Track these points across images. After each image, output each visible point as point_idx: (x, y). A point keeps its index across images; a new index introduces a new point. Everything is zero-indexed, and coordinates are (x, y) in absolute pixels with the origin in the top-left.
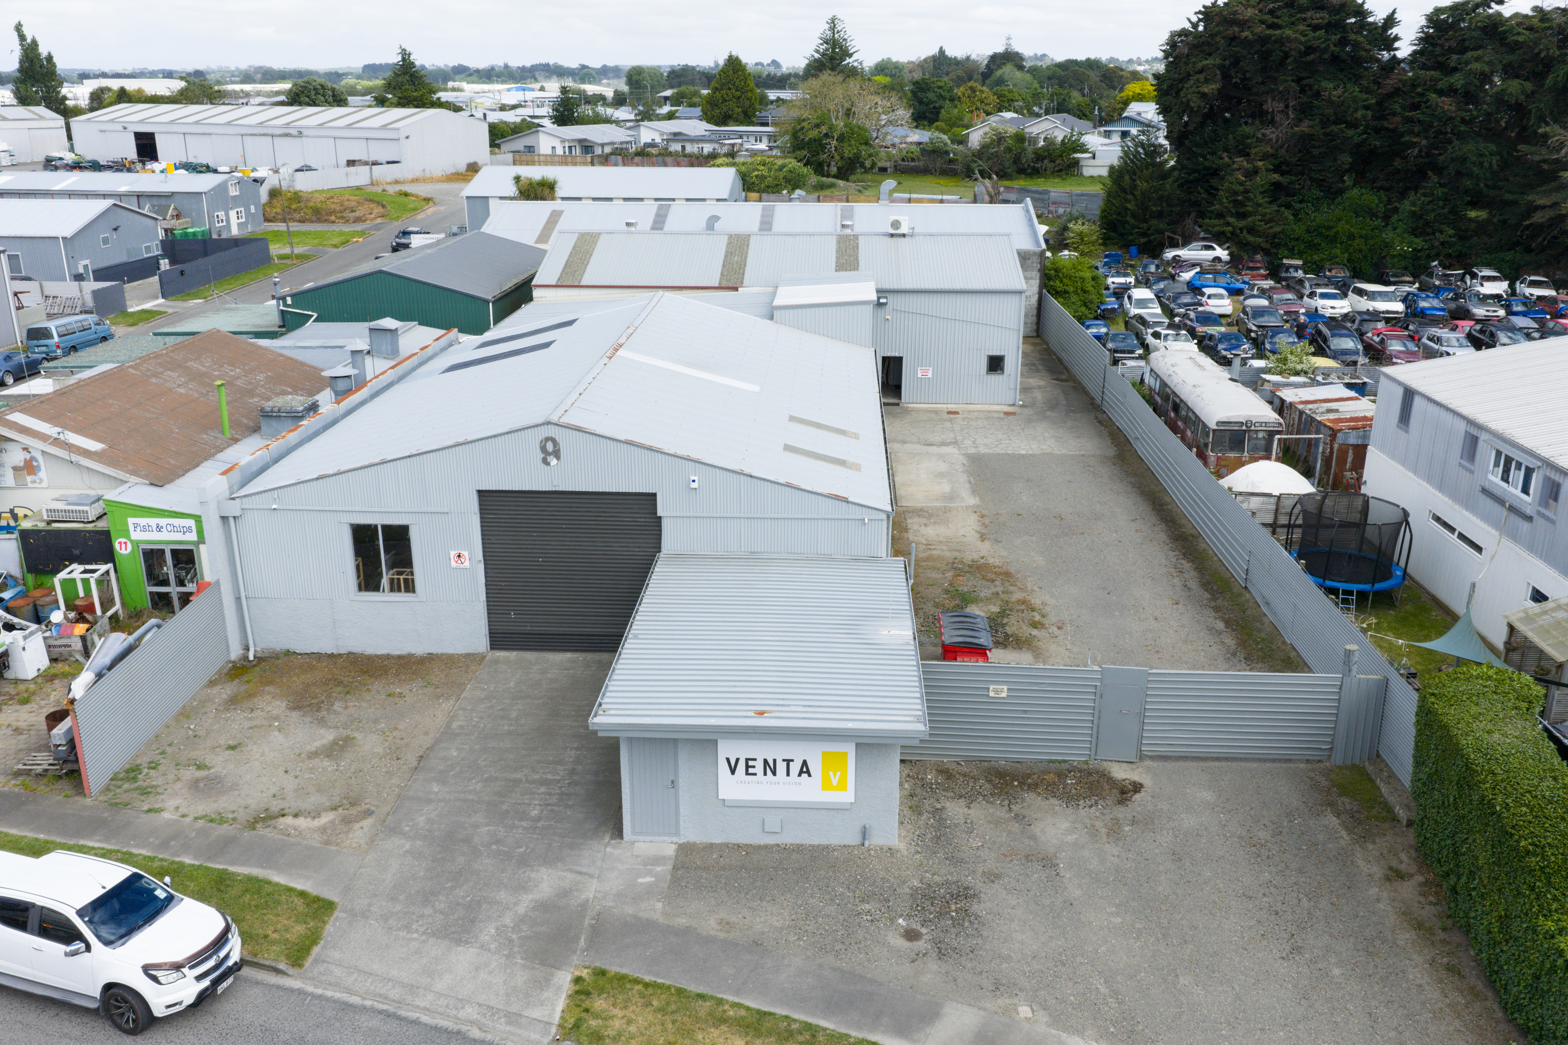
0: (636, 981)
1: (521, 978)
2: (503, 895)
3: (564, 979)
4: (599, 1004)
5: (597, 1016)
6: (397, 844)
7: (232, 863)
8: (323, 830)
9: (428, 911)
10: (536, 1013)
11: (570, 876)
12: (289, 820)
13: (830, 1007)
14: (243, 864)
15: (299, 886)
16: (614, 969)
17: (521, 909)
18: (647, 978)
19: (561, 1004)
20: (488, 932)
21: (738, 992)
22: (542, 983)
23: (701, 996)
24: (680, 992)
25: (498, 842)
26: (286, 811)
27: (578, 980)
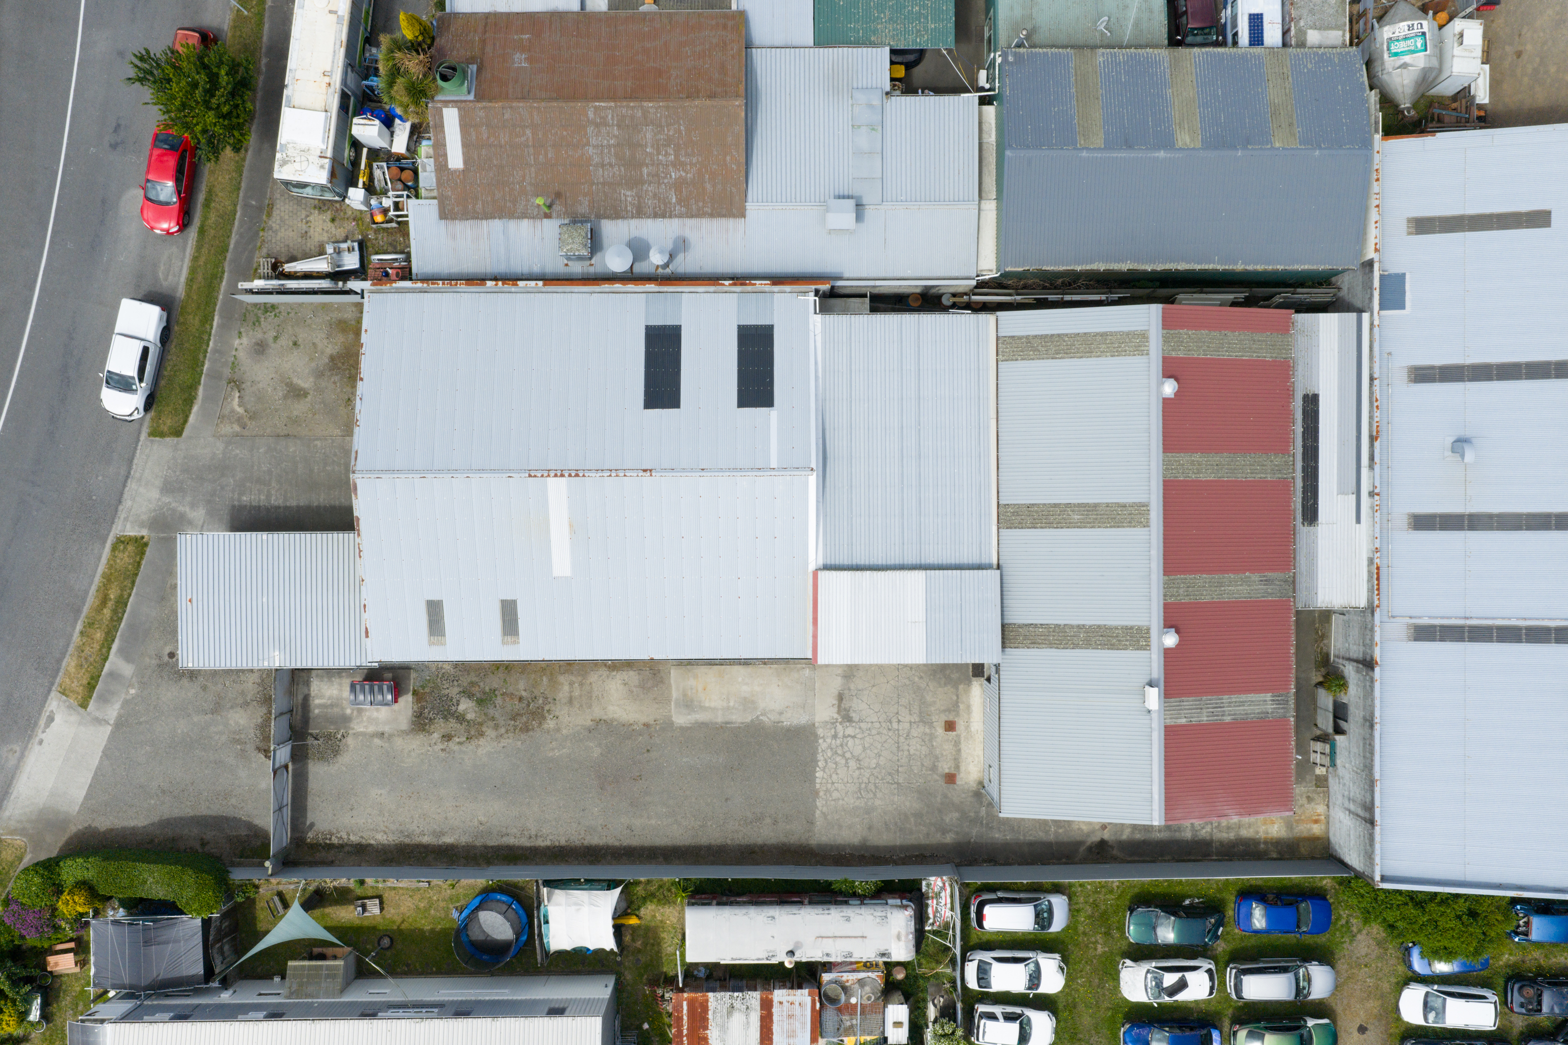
0: (141, 559)
1: (144, 517)
2: (188, 499)
3: (144, 532)
4: (130, 548)
5: (125, 548)
6: (220, 446)
7: (204, 386)
8: (233, 411)
9: (178, 473)
10: (128, 526)
11: (201, 523)
12: (237, 394)
13: (131, 627)
14: (204, 390)
15: (192, 419)
16: (148, 551)
17: (181, 509)
18: (143, 562)
19: (132, 534)
20: (166, 499)
21: (137, 594)
22: (142, 525)
23: (133, 583)
24: (137, 575)
25: (222, 488)
26: (242, 392)
27: (143, 537)
